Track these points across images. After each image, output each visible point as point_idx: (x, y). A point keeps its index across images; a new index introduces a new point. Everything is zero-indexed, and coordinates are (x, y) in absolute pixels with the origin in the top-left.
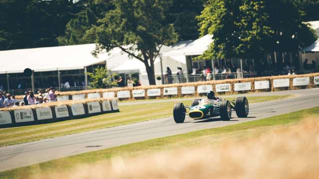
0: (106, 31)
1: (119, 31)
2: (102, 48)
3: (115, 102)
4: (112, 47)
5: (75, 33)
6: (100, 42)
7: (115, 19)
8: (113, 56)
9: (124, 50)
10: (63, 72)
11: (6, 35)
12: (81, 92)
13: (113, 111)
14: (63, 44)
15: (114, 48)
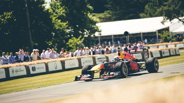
0: (169, 9)
1: (177, 9)
2: (167, 19)
3: (178, 50)
4: (173, 19)
5: (150, 11)
6: (165, 16)
7: (174, 2)
8: (174, 24)
9: (180, 20)
10: (144, 34)
11: (111, 13)
12: (154, 45)
13: (176, 55)
14: (144, 17)
15: (174, 19)
